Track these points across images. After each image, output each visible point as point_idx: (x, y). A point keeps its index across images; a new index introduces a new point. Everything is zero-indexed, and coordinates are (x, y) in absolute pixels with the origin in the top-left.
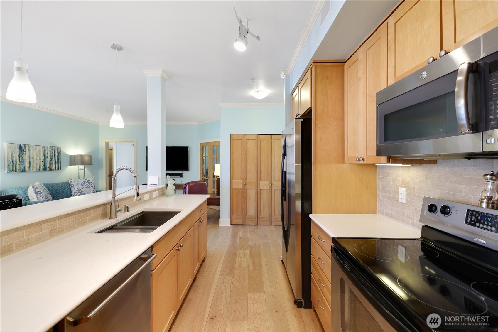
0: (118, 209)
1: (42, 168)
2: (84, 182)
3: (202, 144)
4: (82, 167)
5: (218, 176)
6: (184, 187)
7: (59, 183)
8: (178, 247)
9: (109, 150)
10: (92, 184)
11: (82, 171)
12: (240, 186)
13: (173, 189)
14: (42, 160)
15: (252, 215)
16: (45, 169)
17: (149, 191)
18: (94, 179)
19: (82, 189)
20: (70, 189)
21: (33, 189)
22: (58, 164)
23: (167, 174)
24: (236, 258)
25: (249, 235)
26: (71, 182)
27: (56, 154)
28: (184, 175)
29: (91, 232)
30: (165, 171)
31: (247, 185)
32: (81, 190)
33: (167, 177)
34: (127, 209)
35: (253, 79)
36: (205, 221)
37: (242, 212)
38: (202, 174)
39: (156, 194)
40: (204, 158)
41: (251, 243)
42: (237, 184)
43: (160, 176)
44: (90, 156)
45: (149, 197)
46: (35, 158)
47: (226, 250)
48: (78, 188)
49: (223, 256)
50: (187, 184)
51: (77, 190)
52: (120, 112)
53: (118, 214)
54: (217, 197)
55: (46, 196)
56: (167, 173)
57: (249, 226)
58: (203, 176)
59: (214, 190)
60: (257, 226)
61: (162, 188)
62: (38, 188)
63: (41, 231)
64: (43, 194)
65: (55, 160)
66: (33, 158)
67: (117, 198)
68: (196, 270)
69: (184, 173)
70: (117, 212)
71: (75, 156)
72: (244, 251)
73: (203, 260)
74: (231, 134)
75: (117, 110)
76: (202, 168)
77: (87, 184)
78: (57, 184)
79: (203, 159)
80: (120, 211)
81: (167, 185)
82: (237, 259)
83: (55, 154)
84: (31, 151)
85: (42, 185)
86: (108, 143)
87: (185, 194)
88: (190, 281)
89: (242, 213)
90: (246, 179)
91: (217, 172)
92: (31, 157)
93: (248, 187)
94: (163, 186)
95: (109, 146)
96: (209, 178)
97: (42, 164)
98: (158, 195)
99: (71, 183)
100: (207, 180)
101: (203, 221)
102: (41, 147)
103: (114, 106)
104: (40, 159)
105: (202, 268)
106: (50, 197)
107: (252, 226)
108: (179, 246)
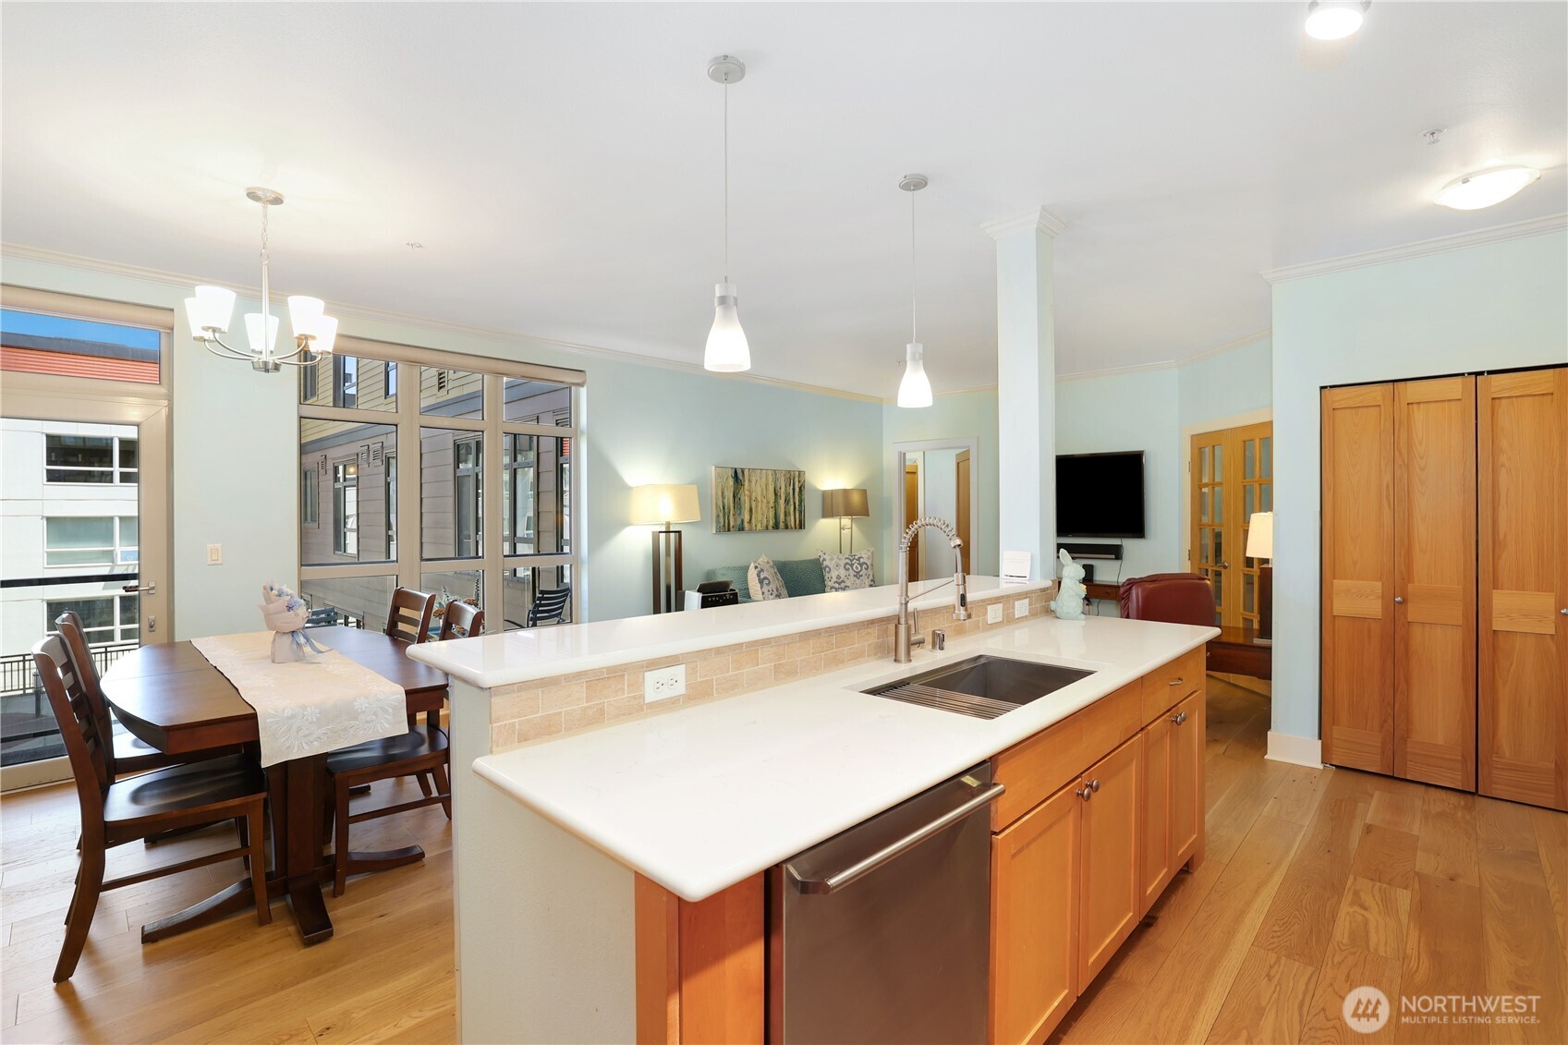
0: (913, 638)
1: (771, 523)
2: (851, 561)
3: (1197, 439)
4: (846, 521)
5: (1266, 561)
6: (1124, 593)
7: (802, 561)
8: (1083, 791)
9: (907, 475)
10: (867, 569)
11: (846, 532)
12: (1372, 606)
13: (1077, 595)
14: (772, 504)
15: (1441, 742)
16: (776, 527)
17: (1002, 597)
18: (872, 554)
19: (846, 579)
20: (823, 577)
21: (756, 572)
22: (800, 512)
23: (1059, 546)
24: (1339, 902)
25: (1416, 828)
26: (824, 560)
27: (797, 490)
28: (1126, 553)
29: (851, 688)
30: (1052, 538)
31: (1409, 605)
32: (843, 581)
33: (1058, 557)
34: (939, 641)
35: (1431, 130)
36: (1197, 724)
37: (1385, 721)
38: (1196, 553)
39: (1022, 608)
40: (1205, 490)
41: (1424, 863)
42: (1363, 599)
43: (1037, 552)
44: (864, 493)
45: (1003, 615)
46: (759, 499)
47: (1292, 854)
48: (838, 577)
49: (1278, 878)
50: (1132, 583)
51: (837, 582)
52: (921, 362)
53: (915, 651)
54: (1257, 641)
55: (777, 590)
56: (1058, 544)
57: (1423, 787)
58: (1204, 561)
59: (1248, 614)
60: (1469, 797)
61: (1043, 590)
62: (765, 569)
63: (758, 665)
64: (773, 586)
65: (795, 504)
66: (756, 500)
67: (911, 606)
68: (1153, 888)
69: (1129, 545)
70: (910, 644)
71: (832, 492)
72: (1384, 885)
73: (1187, 865)
74: (1322, 388)
75: (914, 359)
76: (1197, 527)
77: (857, 567)
78: (797, 562)
79: (1202, 495)
80: (920, 643)
81: (1060, 583)
82: (1345, 909)
83: (794, 489)
84: (753, 484)
85: (771, 563)
86: (905, 454)
87: (1128, 617)
88: (1127, 920)
89: (1382, 727)
90: (1408, 575)
91: (1259, 545)
92: (754, 498)
93: (1414, 612)
94: (1048, 583)
95: (907, 463)
96: (1225, 567)
97: (771, 514)
98: (1030, 612)
99: (825, 563)
100: (1218, 574)
101: (1184, 720)
102: (770, 473)
103: (908, 346)
104: (768, 503)
105: (1181, 890)
106: (785, 592)
107: (1442, 794)
108: (1087, 786)
